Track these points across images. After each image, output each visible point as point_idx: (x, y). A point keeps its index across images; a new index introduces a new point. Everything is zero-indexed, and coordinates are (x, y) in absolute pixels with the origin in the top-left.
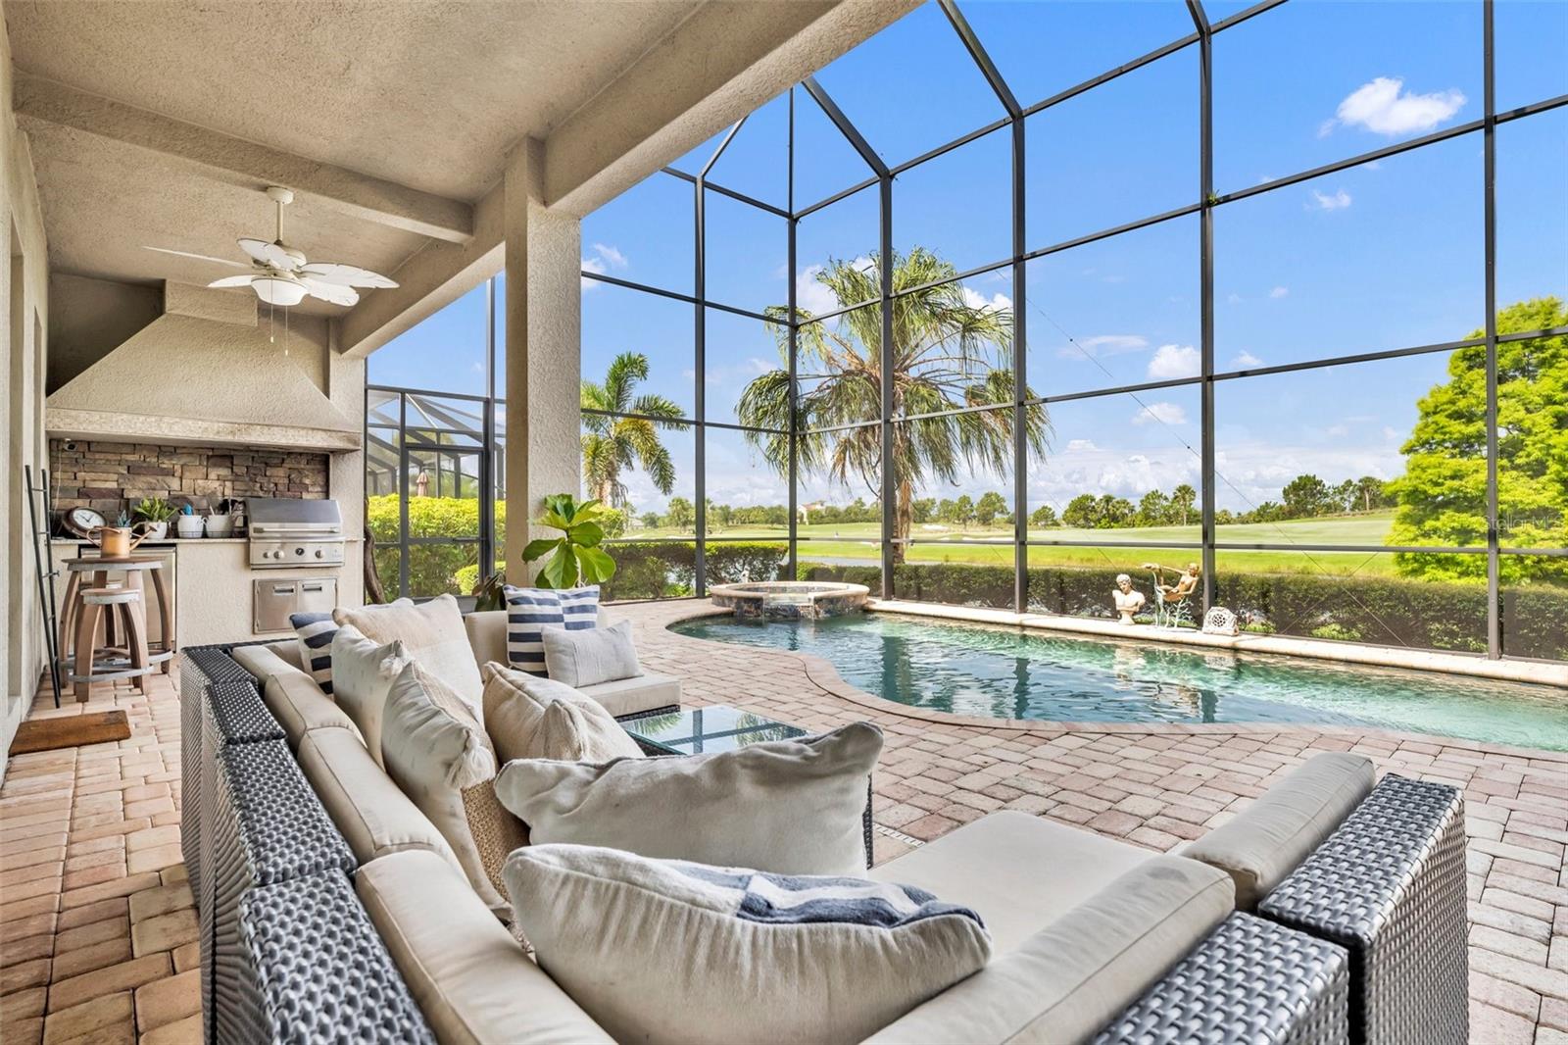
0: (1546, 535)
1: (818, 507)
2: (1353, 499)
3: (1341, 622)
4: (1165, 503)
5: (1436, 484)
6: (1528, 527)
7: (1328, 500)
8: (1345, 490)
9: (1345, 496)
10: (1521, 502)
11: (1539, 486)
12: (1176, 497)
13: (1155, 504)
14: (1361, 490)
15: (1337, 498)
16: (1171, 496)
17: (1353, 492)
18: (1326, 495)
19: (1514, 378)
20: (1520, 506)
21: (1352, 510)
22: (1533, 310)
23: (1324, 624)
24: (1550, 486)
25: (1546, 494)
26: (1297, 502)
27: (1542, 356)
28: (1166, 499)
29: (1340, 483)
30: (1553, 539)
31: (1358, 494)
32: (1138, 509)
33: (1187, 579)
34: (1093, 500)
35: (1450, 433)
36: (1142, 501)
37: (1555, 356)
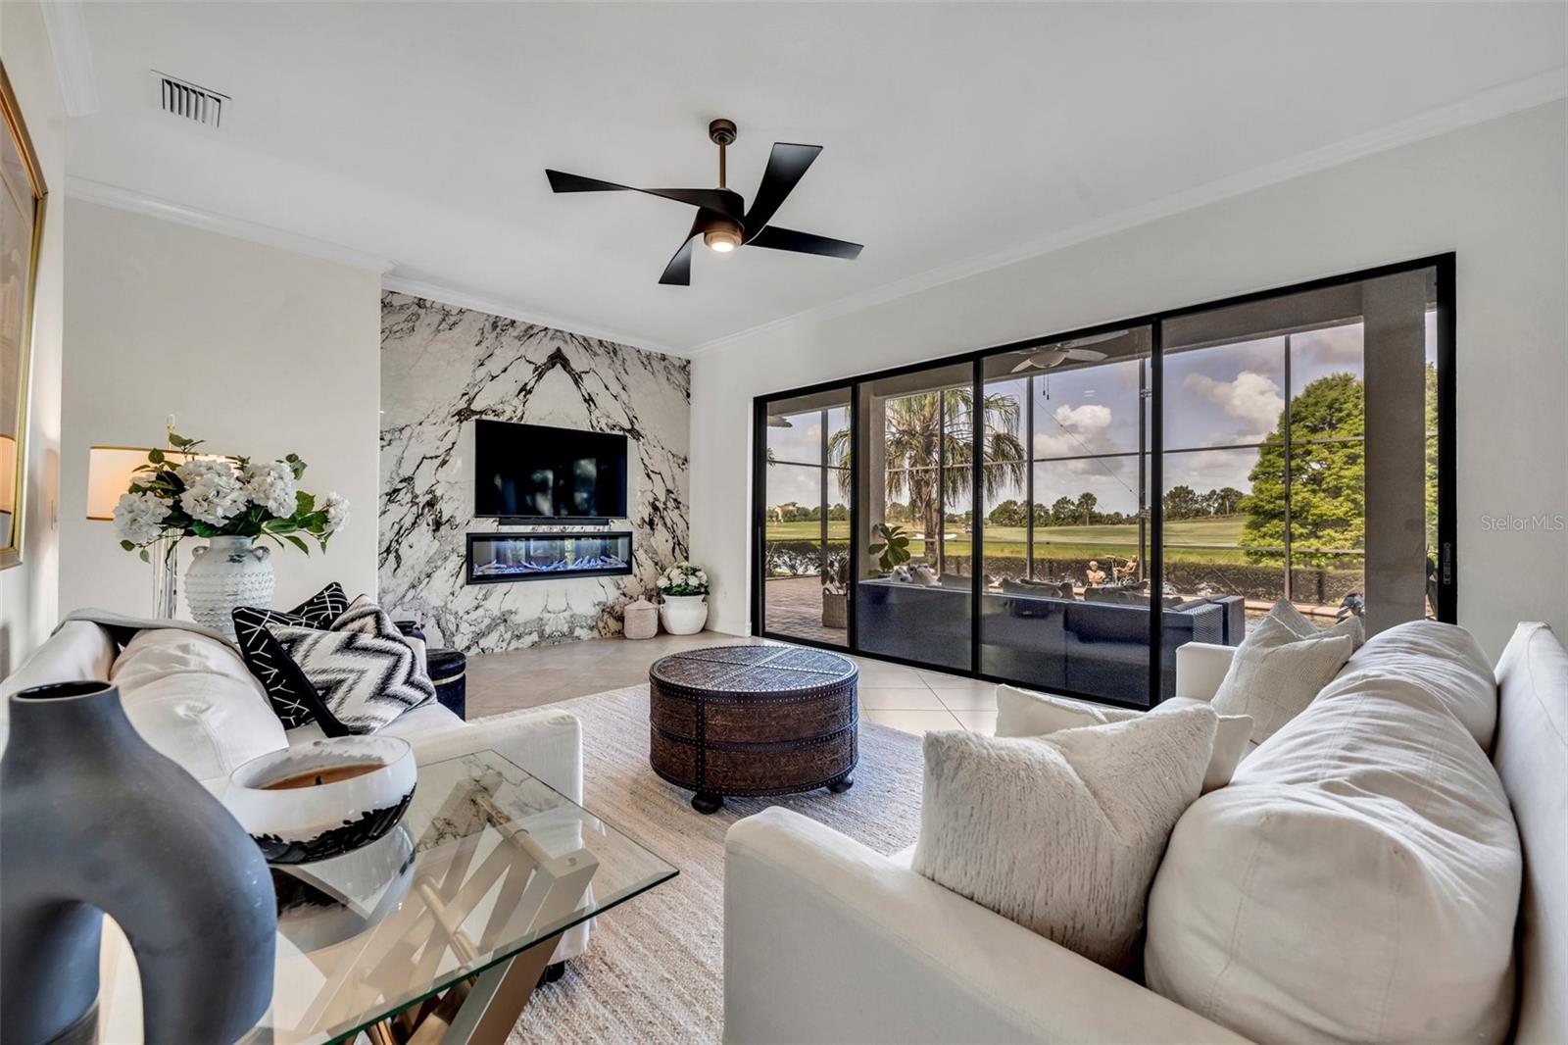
0: (1342, 537)
1: (791, 508)
2: (1216, 505)
3: (1213, 589)
4: (1072, 507)
5: (1270, 502)
6: (1329, 531)
7: (1197, 505)
8: (1211, 498)
9: (1211, 503)
10: (1326, 515)
11: (1338, 504)
12: (1080, 503)
13: (1064, 508)
14: (1223, 498)
15: (1204, 504)
16: (1076, 502)
17: (1216, 500)
18: (1196, 502)
19: (1323, 429)
20: (1325, 517)
21: (1216, 513)
22: (1334, 383)
23: (1203, 589)
24: (1345, 504)
25: (1343, 509)
26: (1173, 507)
27: (1341, 415)
28: (1073, 504)
29: (1207, 492)
30: (1346, 540)
31: (1220, 501)
32: (1051, 512)
33: (1131, 564)
34: (1016, 504)
35: (1279, 467)
36: (1054, 506)
37: (1349, 415)
